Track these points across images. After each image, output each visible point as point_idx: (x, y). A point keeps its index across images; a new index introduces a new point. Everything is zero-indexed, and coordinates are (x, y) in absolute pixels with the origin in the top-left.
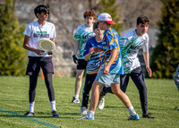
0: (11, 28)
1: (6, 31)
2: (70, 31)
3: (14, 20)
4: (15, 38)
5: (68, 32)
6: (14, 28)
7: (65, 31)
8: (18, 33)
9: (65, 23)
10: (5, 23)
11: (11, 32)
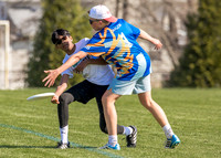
0: (69, 17)
1: (62, 21)
2: (159, 19)
3: (75, 4)
4: (76, 30)
5: (155, 20)
6: (74, 16)
7: (150, 19)
8: (80, 24)
9: (151, 8)
10: (60, 8)
11: (69, 22)
